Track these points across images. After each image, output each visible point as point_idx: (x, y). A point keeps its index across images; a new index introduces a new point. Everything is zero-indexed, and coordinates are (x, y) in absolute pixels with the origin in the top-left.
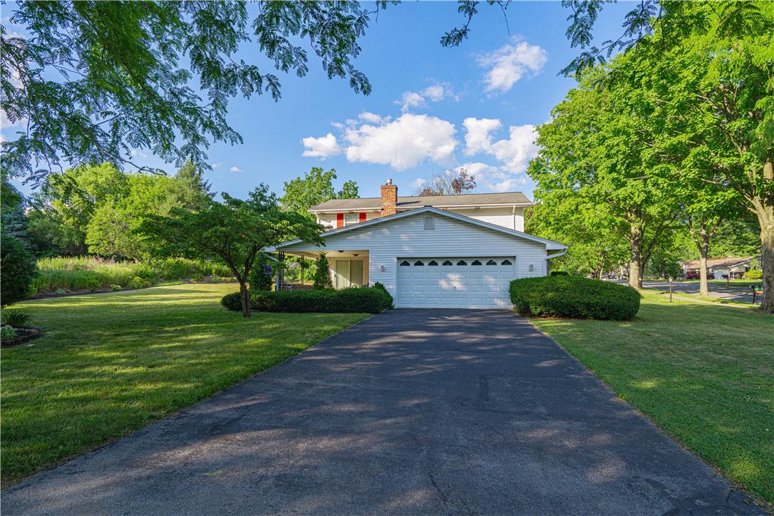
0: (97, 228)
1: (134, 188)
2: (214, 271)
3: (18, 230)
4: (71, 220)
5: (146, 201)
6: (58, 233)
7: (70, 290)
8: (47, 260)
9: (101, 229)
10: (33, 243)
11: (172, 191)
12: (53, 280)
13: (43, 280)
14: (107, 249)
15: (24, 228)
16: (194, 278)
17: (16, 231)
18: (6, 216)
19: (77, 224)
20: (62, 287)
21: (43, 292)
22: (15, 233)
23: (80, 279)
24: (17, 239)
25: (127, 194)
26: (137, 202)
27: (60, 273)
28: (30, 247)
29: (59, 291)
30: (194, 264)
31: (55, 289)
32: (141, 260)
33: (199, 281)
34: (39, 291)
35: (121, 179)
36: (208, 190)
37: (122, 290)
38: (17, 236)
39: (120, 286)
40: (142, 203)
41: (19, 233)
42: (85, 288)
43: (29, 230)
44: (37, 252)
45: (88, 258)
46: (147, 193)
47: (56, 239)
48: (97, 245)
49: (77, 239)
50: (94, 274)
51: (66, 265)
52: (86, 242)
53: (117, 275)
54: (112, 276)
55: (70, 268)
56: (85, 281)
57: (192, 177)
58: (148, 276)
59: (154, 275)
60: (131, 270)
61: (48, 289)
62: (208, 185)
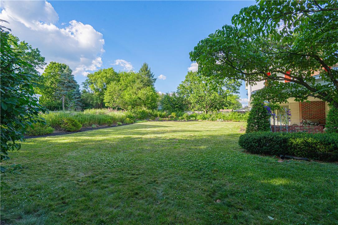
0: (109, 94)
1: (122, 78)
2: (158, 115)
3: (78, 98)
4: (97, 93)
5: (126, 83)
6: (92, 99)
7: (98, 125)
8: (88, 110)
9: (110, 95)
10: (83, 103)
11: (138, 78)
12: (90, 120)
13: (85, 120)
14: (113, 104)
15: (80, 97)
16: (151, 118)
17: (77, 99)
18: (73, 93)
19: (100, 95)
20: (95, 124)
21: (85, 127)
22: (76, 100)
23: (103, 119)
24: (77, 102)
25: (119, 81)
26: (123, 84)
27: (93, 116)
28: (82, 105)
29: (94, 126)
30: (149, 112)
31: (91, 125)
32: (127, 110)
33: (154, 120)
34: (83, 125)
35: (116, 75)
36: (153, 77)
37: (122, 125)
38: (77, 101)
39: (121, 123)
40: (125, 84)
41: (78, 100)
42: (105, 124)
43: (82, 98)
44: (85, 108)
45: (105, 109)
46: (127, 80)
47: (91, 102)
48: (109, 102)
49: (99, 101)
50: (109, 116)
51: (96, 113)
52: (104, 101)
53: (119, 117)
54: (117, 117)
55: (98, 114)
56: (105, 120)
57: (147, 71)
58: (132, 118)
59: (134, 117)
60: (124, 114)
61: (88, 125)
62: (153, 75)
